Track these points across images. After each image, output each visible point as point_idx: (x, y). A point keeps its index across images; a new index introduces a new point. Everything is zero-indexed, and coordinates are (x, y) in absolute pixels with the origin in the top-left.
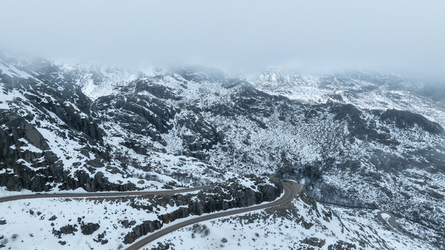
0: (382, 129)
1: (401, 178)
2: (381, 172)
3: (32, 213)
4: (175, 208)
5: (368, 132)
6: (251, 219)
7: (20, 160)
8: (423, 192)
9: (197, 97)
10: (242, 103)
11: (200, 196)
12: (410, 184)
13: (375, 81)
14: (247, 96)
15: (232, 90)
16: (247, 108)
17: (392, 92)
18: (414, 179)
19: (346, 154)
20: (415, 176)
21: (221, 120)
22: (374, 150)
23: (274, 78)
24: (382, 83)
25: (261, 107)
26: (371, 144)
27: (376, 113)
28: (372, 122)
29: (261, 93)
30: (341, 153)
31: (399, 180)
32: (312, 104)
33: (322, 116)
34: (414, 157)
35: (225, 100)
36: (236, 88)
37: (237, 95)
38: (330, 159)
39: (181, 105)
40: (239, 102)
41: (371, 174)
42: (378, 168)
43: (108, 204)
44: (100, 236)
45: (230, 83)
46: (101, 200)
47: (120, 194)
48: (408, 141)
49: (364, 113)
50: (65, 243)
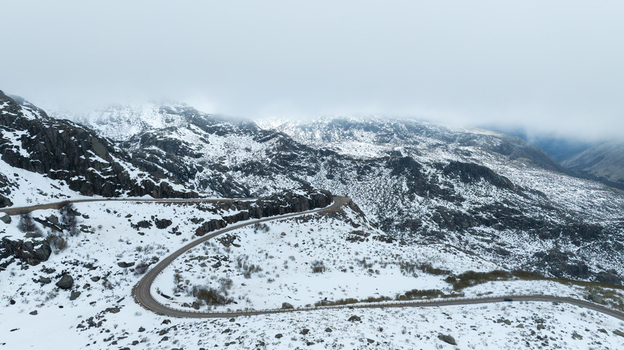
0: (445, 184)
1: (467, 236)
2: (445, 231)
3: (108, 211)
4: (237, 212)
5: (428, 188)
7: (91, 169)
8: (489, 250)
9: (222, 153)
10: (280, 159)
11: (258, 202)
12: (476, 242)
13: (443, 138)
14: (286, 150)
15: (267, 143)
16: (287, 165)
17: (461, 148)
18: (481, 237)
19: (406, 213)
20: (482, 234)
21: (254, 180)
22: (436, 207)
23: (318, 135)
24: (450, 140)
25: (304, 163)
26: (433, 201)
27: (439, 166)
28: (434, 176)
29: (303, 147)
30: (400, 213)
31: (464, 238)
32: (365, 159)
33: (377, 172)
34: (481, 214)
35: (259, 156)
36: (273, 141)
37: (274, 149)
38: (387, 219)
39: (203, 163)
40: (277, 158)
41: (433, 233)
42: (441, 227)
43: (176, 207)
44: (174, 229)
45: (265, 136)
46: (169, 204)
47: (185, 200)
48: (474, 197)
49: (425, 166)
50: (143, 234)
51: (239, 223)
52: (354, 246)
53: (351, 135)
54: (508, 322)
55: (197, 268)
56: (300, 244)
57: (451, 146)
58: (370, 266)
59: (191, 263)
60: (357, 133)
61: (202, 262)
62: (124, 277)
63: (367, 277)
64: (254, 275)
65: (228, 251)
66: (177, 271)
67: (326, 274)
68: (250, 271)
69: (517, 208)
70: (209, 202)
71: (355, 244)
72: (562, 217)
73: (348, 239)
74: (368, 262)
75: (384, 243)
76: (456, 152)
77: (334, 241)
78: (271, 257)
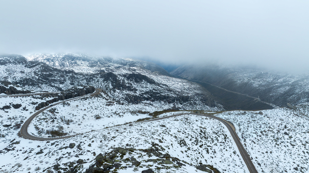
0: (129, 83)
4: (52, 98)
5: (122, 86)
6: (86, 99)
9: (6, 75)
10: (43, 76)
11: (62, 93)
13: (122, 64)
14: (46, 72)
15: (34, 68)
16: (48, 79)
17: (131, 68)
22: (126, 94)
23: (57, 64)
24: (125, 64)
25: (57, 78)
26: (124, 92)
27: (124, 76)
28: (123, 80)
29: (56, 70)
32: (89, 74)
33: (96, 80)
34: (144, 95)
35: (30, 75)
36: (37, 67)
37: (39, 71)
40: (41, 76)
43: (21, 98)
44: (24, 108)
45: (32, 64)
46: (17, 97)
47: (25, 94)
48: (141, 88)
49: (119, 76)
50: (7, 112)
51: (54, 103)
52: (110, 108)
53: (76, 63)
54: (177, 120)
55: (44, 123)
56: (87, 109)
57: (127, 67)
58: (119, 114)
59: (40, 121)
60: (79, 62)
61: (45, 120)
62: (9, 131)
63: (119, 118)
64: (71, 124)
65: (54, 115)
66: (35, 125)
67: (102, 119)
68: (68, 122)
69: (158, 92)
70: (38, 94)
71: (110, 107)
72: (175, 94)
73: (106, 105)
74: (117, 113)
75: (121, 105)
76: (129, 69)
77: (101, 106)
78: (76, 116)
